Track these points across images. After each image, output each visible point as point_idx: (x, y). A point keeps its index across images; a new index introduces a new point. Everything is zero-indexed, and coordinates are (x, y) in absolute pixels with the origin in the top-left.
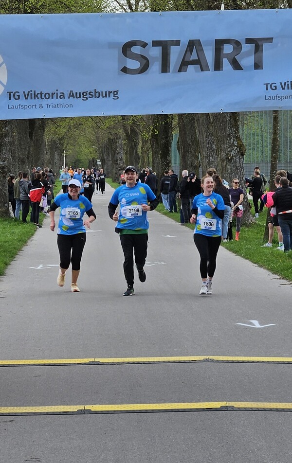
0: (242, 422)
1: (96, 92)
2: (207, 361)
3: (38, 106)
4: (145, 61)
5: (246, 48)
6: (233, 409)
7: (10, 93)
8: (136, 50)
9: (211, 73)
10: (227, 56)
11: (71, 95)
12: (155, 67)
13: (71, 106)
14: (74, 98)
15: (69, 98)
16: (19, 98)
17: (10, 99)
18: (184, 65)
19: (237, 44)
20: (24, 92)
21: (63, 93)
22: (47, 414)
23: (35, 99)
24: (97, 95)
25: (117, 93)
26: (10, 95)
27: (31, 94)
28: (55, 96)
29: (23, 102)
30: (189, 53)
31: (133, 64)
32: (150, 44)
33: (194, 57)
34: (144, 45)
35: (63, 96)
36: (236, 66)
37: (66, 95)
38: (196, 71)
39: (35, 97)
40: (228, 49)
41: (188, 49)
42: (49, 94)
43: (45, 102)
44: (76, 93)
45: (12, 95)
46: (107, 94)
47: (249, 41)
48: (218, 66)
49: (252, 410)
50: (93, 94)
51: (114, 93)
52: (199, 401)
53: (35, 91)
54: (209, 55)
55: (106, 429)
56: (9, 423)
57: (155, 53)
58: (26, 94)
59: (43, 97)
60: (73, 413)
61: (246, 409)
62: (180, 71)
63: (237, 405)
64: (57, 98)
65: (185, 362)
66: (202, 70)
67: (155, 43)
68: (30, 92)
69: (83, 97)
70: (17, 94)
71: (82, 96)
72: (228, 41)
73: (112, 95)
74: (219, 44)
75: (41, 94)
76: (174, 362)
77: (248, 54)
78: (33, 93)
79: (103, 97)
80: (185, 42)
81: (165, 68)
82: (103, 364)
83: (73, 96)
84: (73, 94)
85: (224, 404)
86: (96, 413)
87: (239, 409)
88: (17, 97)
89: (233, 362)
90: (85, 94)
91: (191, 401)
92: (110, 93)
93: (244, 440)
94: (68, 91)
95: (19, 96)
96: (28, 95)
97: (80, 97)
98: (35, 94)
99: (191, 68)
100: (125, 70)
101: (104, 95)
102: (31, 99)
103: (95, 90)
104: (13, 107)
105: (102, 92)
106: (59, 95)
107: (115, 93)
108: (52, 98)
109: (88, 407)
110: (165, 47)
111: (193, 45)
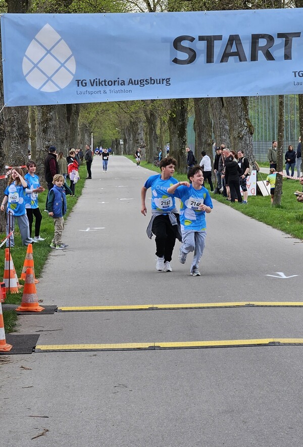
0: (289, 355)
1: (151, 80)
2: (249, 306)
3: (102, 92)
4: (193, 53)
5: (278, 41)
6: (279, 344)
7: (78, 81)
8: (185, 44)
9: (248, 63)
10: (261, 48)
11: (131, 82)
12: (201, 58)
13: (130, 91)
14: (133, 84)
15: (128, 85)
16: (86, 85)
17: (78, 86)
18: (225, 57)
19: (270, 38)
20: (90, 80)
21: (124, 81)
22: (123, 350)
23: (99, 86)
24: (153, 82)
25: (169, 80)
26: (78, 82)
27: (97, 82)
28: (116, 83)
29: (89, 88)
30: (229, 46)
31: (183, 56)
32: (197, 38)
33: (234, 49)
34: (192, 39)
35: (123, 83)
36: (269, 57)
37: (126, 82)
38: (236, 62)
39: (99, 84)
40: (262, 43)
41: (229, 43)
42: (111, 81)
43: (108, 88)
44: (135, 81)
45: (80, 82)
46: (161, 81)
47: (280, 35)
48: (254, 58)
49: (295, 344)
50: (149, 81)
51: (166, 80)
52: (249, 338)
53: (99, 79)
54: (247, 49)
55: (176, 362)
56: (93, 357)
57: (201, 46)
58: (92, 82)
59: (107, 84)
60: (145, 349)
61: (290, 344)
62: (222, 61)
63: (282, 341)
64: (118, 85)
65: (230, 307)
66: (241, 61)
67: (201, 38)
68: (96, 80)
69: (141, 84)
70: (84, 82)
71: (139, 83)
72: (263, 36)
73: (165, 82)
74: (255, 38)
75: (105, 81)
76: (221, 307)
77: (279, 47)
78: (98, 80)
79: (157, 83)
80: (226, 37)
81: (209, 59)
82: (161, 309)
83: (132, 83)
84: (132, 81)
85: (271, 340)
86: (165, 348)
87: (285, 344)
88: (84, 85)
89: (270, 306)
90: (142, 81)
91: (243, 338)
92: (163, 80)
93: (294, 369)
94: (128, 79)
95: (86, 83)
96: (94, 82)
97: (138, 84)
98: (99, 82)
99: (231, 59)
100: (176, 61)
101: (158, 82)
102: (97, 85)
103: (151, 78)
104: (81, 93)
105: (157, 80)
106: (120, 82)
107: (168, 80)
108: (114, 85)
109: (157, 344)
110: (210, 41)
111: (234, 39)
